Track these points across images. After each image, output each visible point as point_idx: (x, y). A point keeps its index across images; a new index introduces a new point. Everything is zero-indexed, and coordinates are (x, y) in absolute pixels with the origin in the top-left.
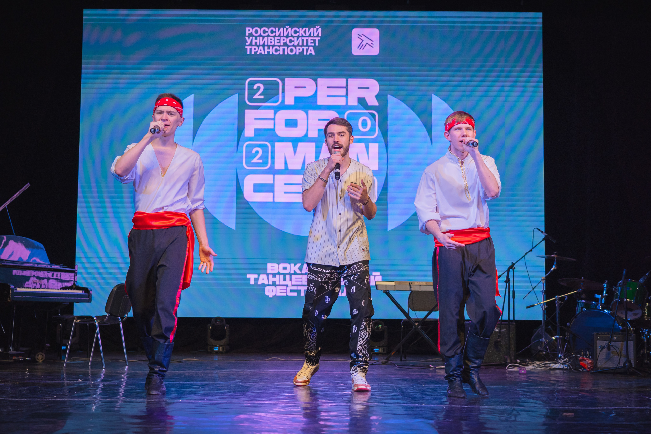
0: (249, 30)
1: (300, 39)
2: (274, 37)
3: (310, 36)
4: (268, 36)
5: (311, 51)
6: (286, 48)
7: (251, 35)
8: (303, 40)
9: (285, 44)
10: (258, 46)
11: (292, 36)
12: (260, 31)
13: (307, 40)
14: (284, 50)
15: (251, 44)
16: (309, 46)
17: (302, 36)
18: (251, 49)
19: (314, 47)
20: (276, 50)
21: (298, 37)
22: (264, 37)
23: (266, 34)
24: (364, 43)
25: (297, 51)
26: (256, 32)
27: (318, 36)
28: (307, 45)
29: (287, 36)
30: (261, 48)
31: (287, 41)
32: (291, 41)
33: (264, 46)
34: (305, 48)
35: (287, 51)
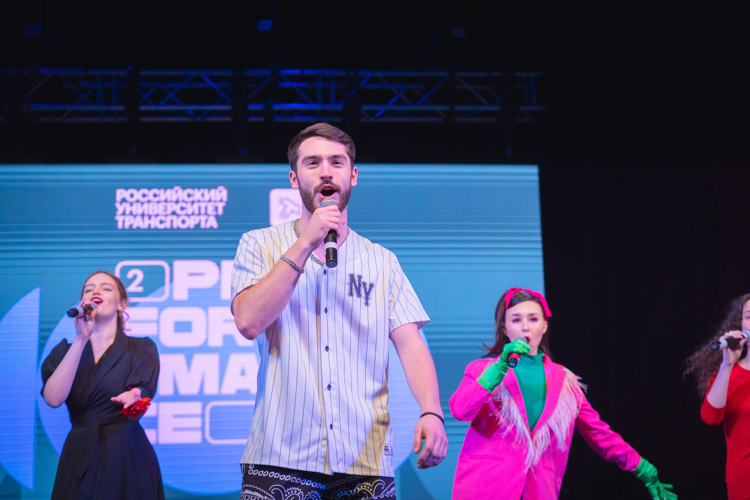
0: (120, 194)
1: (196, 206)
2: (158, 202)
3: (210, 201)
4: (149, 201)
5: (213, 223)
6: (174, 218)
7: (124, 200)
8: (200, 208)
9: (174, 213)
10: (135, 216)
11: (184, 201)
12: (138, 195)
13: (206, 208)
14: (172, 221)
15: (124, 214)
16: (209, 215)
17: (199, 201)
18: (124, 222)
19: (217, 217)
20: (161, 222)
21: (193, 203)
22: (142, 203)
23: (146, 199)
24: (288, 210)
25: (191, 222)
26: (132, 196)
27: (221, 201)
28: (206, 214)
29: (177, 202)
30: (139, 218)
31: (177, 208)
32: (182, 209)
33: (143, 215)
34: (203, 218)
35: (177, 223)
